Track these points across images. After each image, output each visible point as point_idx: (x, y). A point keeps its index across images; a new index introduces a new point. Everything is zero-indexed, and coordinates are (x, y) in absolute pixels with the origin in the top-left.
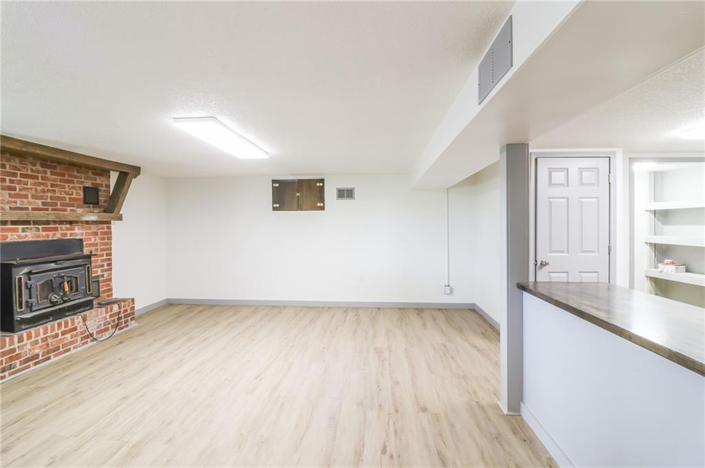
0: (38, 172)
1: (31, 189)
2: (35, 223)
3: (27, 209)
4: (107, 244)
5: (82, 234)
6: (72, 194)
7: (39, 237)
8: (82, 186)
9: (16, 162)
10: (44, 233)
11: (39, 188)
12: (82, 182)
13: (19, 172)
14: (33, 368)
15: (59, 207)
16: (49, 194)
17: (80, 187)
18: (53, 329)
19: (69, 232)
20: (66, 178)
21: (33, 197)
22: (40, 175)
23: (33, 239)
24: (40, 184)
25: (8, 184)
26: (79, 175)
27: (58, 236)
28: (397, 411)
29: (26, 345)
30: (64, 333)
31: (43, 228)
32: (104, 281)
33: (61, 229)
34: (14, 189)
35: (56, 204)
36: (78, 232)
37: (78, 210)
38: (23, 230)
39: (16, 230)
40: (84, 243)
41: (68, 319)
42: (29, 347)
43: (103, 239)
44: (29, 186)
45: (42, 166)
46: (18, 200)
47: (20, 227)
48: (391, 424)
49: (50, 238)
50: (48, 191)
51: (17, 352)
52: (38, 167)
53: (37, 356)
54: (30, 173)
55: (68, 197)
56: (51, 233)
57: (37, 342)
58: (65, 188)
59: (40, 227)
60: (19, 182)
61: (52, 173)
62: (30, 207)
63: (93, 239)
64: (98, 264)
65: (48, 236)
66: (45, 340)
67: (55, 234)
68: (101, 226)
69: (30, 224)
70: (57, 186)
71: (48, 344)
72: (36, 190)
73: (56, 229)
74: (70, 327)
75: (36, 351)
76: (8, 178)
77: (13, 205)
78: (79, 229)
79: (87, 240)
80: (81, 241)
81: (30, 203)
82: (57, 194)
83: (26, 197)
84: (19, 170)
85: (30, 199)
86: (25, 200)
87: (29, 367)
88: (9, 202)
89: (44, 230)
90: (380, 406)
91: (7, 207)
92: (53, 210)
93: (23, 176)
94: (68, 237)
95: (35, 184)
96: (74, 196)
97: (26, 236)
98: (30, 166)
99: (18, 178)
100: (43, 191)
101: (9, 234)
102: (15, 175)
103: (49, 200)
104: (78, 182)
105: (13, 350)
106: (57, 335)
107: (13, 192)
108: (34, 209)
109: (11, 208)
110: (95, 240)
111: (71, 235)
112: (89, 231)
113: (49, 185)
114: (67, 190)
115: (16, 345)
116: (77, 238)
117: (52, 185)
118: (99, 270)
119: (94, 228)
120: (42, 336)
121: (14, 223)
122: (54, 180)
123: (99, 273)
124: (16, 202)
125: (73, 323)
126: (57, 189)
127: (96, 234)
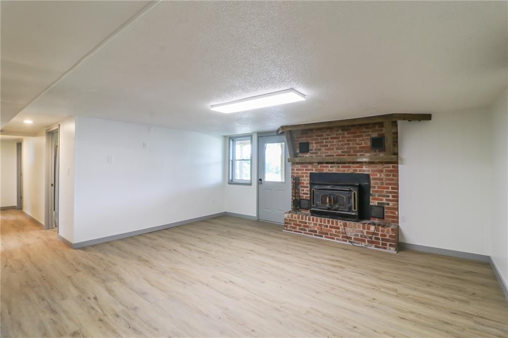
0: (340, 134)
1: (335, 145)
2: (338, 163)
3: (333, 156)
4: (392, 180)
5: (369, 171)
6: (361, 144)
7: (339, 171)
8: (369, 137)
9: (328, 132)
10: (342, 169)
11: (340, 144)
12: (369, 135)
13: (329, 137)
14: (313, 236)
15: (352, 153)
16: (346, 146)
17: (368, 139)
18: (325, 222)
19: (358, 169)
20: (358, 134)
21: (337, 149)
22: (340, 136)
23: (337, 172)
24: (340, 141)
25: (324, 144)
26: (367, 130)
27: (351, 171)
28: (100, 320)
29: (311, 223)
30: (331, 227)
31: (342, 166)
32: (389, 208)
33: (353, 167)
34: (327, 146)
35: (350, 152)
36: (366, 169)
37: (366, 154)
38: (331, 167)
39: (328, 167)
40: (371, 177)
41: (335, 220)
42: (312, 225)
43: (387, 175)
44: (335, 143)
45: (342, 130)
46: (329, 152)
47: (330, 165)
48: (99, 310)
49: (346, 172)
50: (345, 144)
51: (308, 224)
52: (340, 132)
53: (316, 232)
54: (335, 136)
55: (358, 146)
56: (346, 169)
57: (316, 225)
58: (356, 141)
59: (340, 165)
60: (330, 142)
61: (348, 134)
62: (335, 154)
63: (379, 175)
64: (383, 194)
65: (344, 171)
66: (320, 225)
67: (348, 170)
68: (386, 165)
69: (334, 164)
70: (350, 140)
71: (321, 229)
72: (338, 144)
73: (349, 167)
74: (335, 225)
75: (316, 229)
76: (324, 141)
77: (327, 154)
78: (366, 167)
79: (373, 175)
80: (368, 176)
81: (335, 152)
82: (351, 146)
83: (333, 149)
84: (329, 135)
85: (335, 150)
86: (332, 151)
87: (312, 235)
88: (325, 153)
89: (342, 167)
90: (118, 316)
91: (324, 155)
92: (348, 155)
93: (332, 138)
94: (358, 172)
95: (338, 142)
96: (363, 145)
97: (332, 170)
98: (335, 133)
99: (329, 140)
100: (342, 145)
101: (324, 169)
102: (328, 139)
103: (346, 150)
104: (367, 136)
105: (306, 223)
106: (327, 226)
107: (326, 148)
108: (337, 155)
109: (326, 156)
110: (381, 176)
111: (360, 171)
112: (375, 169)
113: (346, 141)
114: (358, 142)
115: (307, 221)
116: (365, 173)
117: (348, 141)
118: (384, 199)
119: (379, 167)
120: (319, 223)
121: (327, 163)
122: (349, 137)
123: (384, 201)
124: (328, 152)
125: (337, 224)
126: (350, 143)
127: (381, 171)
